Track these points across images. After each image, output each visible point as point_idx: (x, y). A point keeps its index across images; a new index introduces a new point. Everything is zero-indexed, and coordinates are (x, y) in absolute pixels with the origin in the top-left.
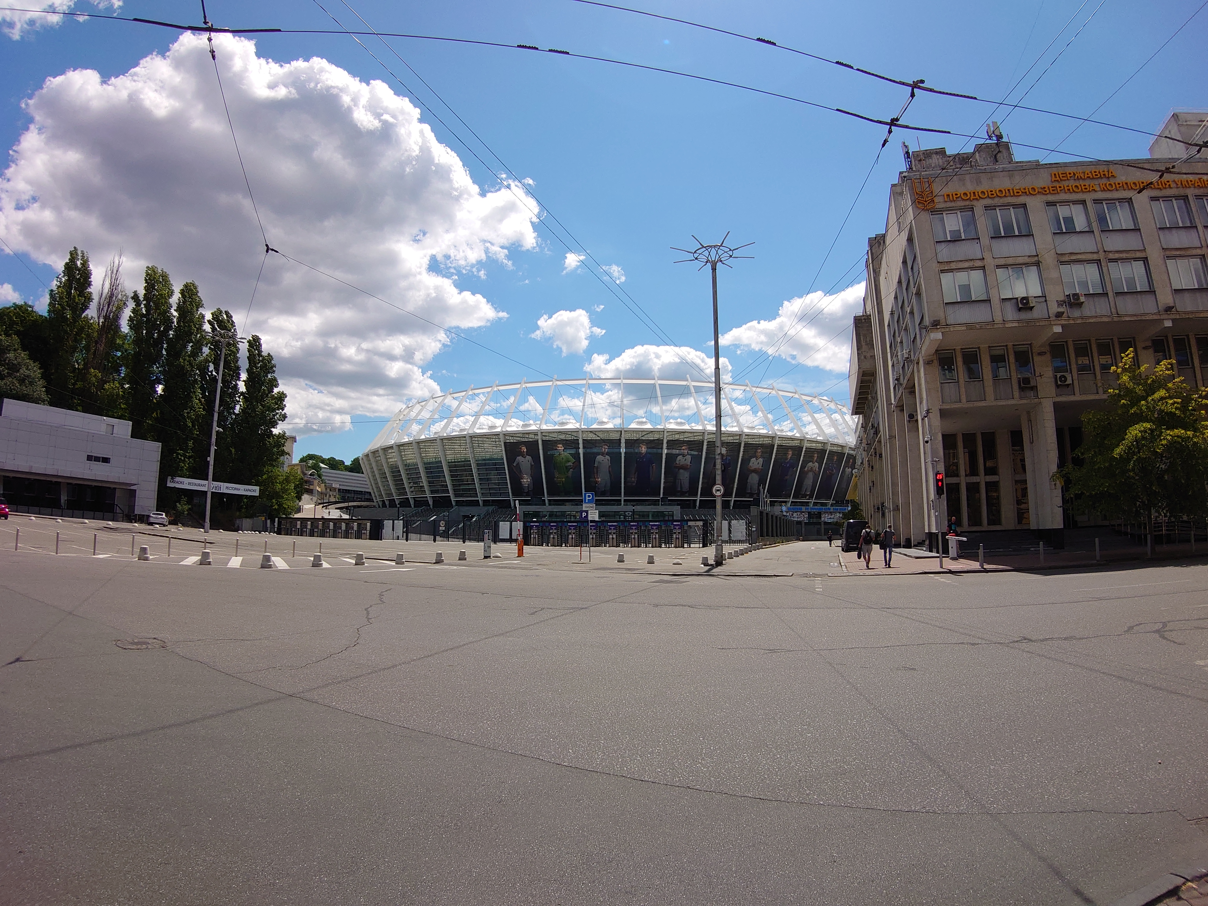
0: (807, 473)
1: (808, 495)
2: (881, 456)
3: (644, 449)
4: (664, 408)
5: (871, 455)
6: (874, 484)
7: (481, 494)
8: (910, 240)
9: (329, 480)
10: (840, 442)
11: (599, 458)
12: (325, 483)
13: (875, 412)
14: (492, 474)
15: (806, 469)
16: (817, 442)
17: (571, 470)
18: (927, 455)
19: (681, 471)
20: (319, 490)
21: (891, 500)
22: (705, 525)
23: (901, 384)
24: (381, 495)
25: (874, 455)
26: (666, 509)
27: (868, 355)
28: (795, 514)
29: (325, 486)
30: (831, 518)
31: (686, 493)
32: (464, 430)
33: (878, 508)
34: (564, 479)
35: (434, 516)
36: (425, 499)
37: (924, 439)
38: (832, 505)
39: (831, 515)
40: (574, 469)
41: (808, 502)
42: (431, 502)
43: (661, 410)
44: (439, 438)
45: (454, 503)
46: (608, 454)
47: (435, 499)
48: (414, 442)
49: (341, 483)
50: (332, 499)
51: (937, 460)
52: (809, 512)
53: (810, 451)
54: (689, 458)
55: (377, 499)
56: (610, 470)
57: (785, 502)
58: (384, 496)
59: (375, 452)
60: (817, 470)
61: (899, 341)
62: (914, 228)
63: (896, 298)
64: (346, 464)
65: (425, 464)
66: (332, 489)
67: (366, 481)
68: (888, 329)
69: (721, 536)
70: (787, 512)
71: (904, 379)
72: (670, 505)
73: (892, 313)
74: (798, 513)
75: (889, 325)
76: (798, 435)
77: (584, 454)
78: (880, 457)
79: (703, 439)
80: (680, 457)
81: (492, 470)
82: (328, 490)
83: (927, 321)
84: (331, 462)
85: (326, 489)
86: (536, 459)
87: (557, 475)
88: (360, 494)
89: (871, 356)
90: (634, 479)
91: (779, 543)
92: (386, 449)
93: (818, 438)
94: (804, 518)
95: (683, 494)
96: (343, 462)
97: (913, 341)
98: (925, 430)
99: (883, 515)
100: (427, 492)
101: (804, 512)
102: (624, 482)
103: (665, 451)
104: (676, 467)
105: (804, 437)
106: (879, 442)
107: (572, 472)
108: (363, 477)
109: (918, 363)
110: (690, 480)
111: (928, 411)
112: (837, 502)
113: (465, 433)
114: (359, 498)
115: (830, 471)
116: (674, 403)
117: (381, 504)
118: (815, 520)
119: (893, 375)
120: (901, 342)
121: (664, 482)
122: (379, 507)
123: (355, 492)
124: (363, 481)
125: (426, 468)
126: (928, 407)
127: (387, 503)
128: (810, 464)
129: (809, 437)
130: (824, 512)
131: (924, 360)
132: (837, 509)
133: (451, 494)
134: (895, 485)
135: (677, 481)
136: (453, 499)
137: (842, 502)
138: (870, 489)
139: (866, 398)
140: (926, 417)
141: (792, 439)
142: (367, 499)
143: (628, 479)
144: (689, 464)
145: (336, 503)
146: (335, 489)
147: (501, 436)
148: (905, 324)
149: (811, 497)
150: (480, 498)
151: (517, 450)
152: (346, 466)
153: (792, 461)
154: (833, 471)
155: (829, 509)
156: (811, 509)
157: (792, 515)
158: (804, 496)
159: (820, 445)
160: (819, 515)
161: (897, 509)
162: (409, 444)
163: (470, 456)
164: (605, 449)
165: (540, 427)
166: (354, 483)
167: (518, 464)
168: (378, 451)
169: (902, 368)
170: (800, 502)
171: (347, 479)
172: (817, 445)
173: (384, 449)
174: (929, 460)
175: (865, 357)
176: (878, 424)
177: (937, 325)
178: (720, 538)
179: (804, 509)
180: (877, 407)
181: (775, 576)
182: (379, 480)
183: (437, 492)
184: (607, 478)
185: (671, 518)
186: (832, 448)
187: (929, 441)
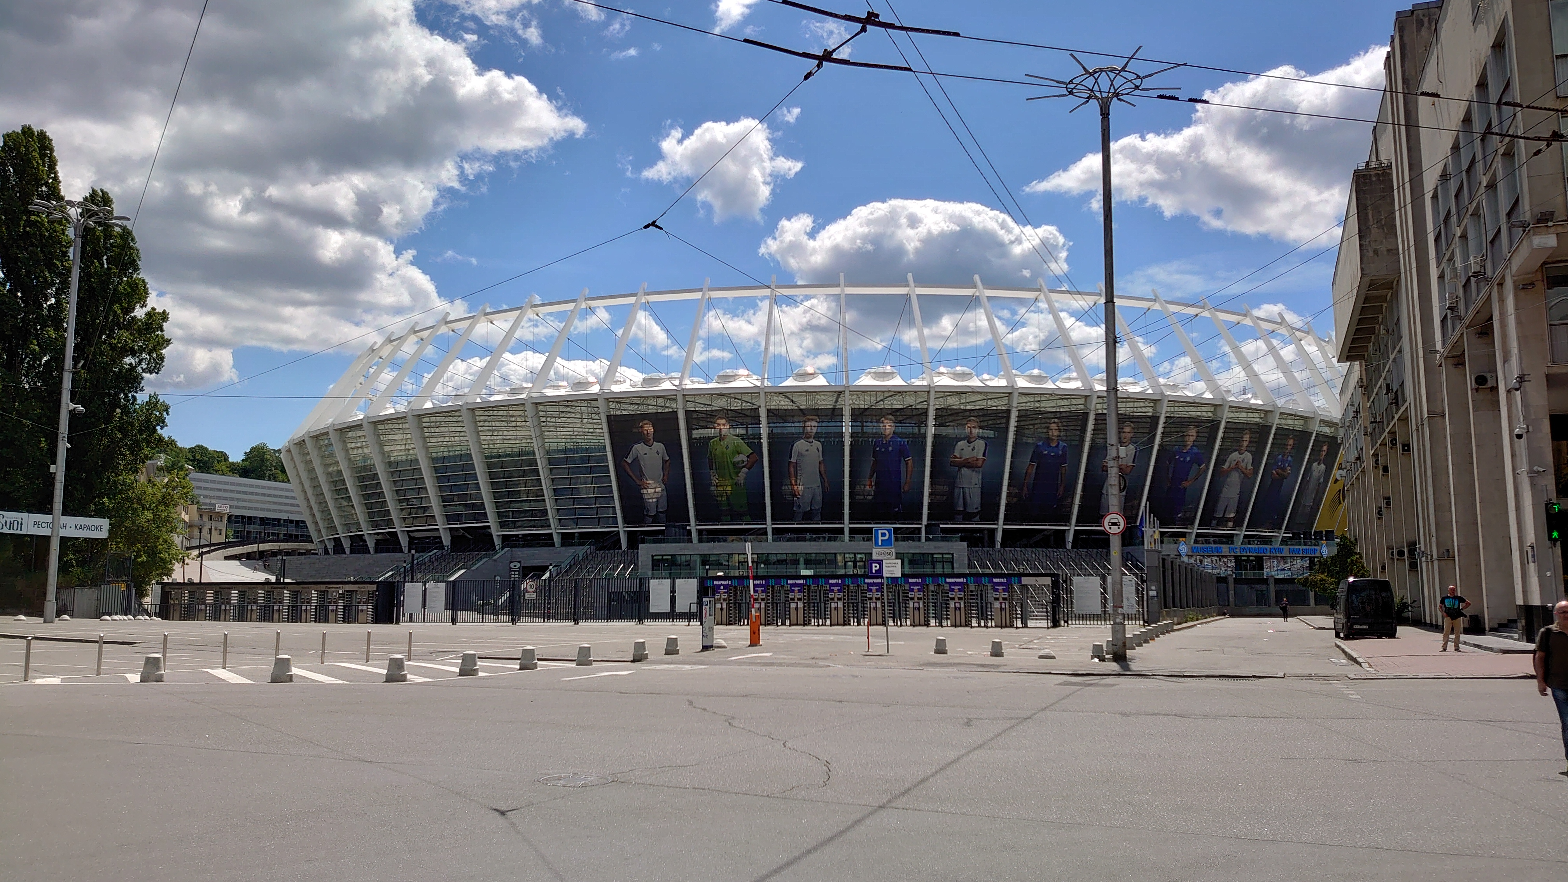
0: (1227, 473)
1: (1230, 520)
2: (1406, 448)
3: (888, 427)
4: (926, 331)
5: (1383, 444)
6: (1388, 504)
7: (557, 522)
8: (1499, 46)
9: (206, 497)
10: (1301, 408)
11: (800, 445)
12: (198, 503)
13: (1394, 361)
14: (583, 481)
15: (1226, 466)
16: (1251, 409)
17: (745, 470)
18: (1518, 459)
19: (965, 471)
20: (186, 518)
21: (1434, 539)
22: (1055, 585)
23: (1460, 319)
24: (332, 528)
25: (1389, 445)
26: (939, 548)
27: (1383, 248)
28: (1207, 561)
29: (198, 509)
30: (1284, 570)
31: (974, 515)
32: (521, 390)
33: (1401, 553)
34: (729, 488)
35: (459, 569)
36: (435, 534)
37: (1511, 431)
38: (1284, 541)
39: (1285, 563)
40: (749, 469)
41: (1232, 536)
42: (446, 540)
43: (922, 338)
44: (465, 408)
45: (497, 542)
46: (817, 437)
47: (456, 534)
48: (410, 414)
49: (235, 503)
50: (217, 538)
51: (1542, 470)
52: (1236, 557)
53: (1235, 430)
54: (980, 444)
55: (320, 535)
56: (822, 469)
57: (1183, 535)
58: (340, 529)
59: (318, 437)
60: (1250, 467)
61: (1459, 234)
62: (1512, 29)
63: (1456, 148)
64: (230, 460)
65: (434, 460)
66: (214, 516)
67: (293, 498)
68: (1433, 203)
69: (1122, 607)
70: (1190, 556)
71: (1467, 309)
72: (943, 539)
73: (1444, 177)
74: (1214, 559)
75: (1435, 197)
76: (1208, 395)
77: (770, 436)
78: (1404, 450)
79: (1009, 404)
80: (961, 444)
81: (579, 471)
82: (206, 518)
83: (1526, 211)
84: (198, 457)
85: (201, 516)
86: (674, 448)
87: (715, 480)
88: (274, 525)
89: (1389, 251)
90: (868, 487)
91: (1192, 620)
92: (344, 431)
93: (1253, 401)
94: (1225, 568)
95: (968, 517)
96: (224, 457)
97: (1492, 242)
98: (1514, 411)
99: (1414, 566)
100: (439, 519)
101: (1226, 557)
102: (850, 493)
103: (931, 431)
104: (953, 464)
105: (1223, 399)
106: (1404, 419)
107: (747, 473)
108: (287, 490)
109: (1500, 285)
110: (982, 488)
111: (1521, 379)
112: (1296, 536)
113: (524, 396)
114: (273, 534)
115: (1280, 471)
116: (947, 323)
117: (330, 546)
118: (1250, 574)
119: (1442, 298)
120: (1464, 237)
121: (931, 494)
122: (326, 552)
123: (264, 521)
124: (287, 497)
125: (436, 470)
126: (1522, 369)
127: (346, 544)
128: (1235, 455)
129: (1233, 399)
130: (1270, 558)
131: (1514, 282)
132: (1298, 551)
133: (492, 522)
134: (1441, 508)
135: (956, 490)
136: (496, 532)
137: (1307, 535)
138: (1380, 513)
139: (1372, 331)
140: (1517, 390)
141: (1195, 403)
142: (291, 535)
143: (858, 487)
144: (980, 456)
145: (226, 545)
146: (220, 516)
147: (601, 403)
148: (1474, 204)
149: (1238, 523)
150: (555, 531)
151: (635, 430)
152: (233, 464)
153: (1195, 450)
154: (1284, 469)
155: (1281, 551)
156: (1242, 550)
157: (1201, 561)
158: (1222, 522)
159: (1257, 415)
160: (1259, 563)
161: (1447, 555)
162: (398, 419)
163: (536, 445)
164: (812, 426)
165: (681, 382)
166: (263, 502)
167: (636, 460)
168: (327, 433)
169: (1464, 286)
170: (1214, 535)
171: (245, 493)
172: (1251, 415)
173: (341, 429)
174: (1524, 469)
175: (1376, 252)
176: (1402, 385)
177: (1547, 221)
178: (1120, 610)
179: (1225, 549)
180: (1400, 351)
181: (1254, 677)
182: (328, 496)
183: (457, 518)
184: (816, 484)
185: (947, 570)
186: (1283, 422)
187: (1525, 436)
